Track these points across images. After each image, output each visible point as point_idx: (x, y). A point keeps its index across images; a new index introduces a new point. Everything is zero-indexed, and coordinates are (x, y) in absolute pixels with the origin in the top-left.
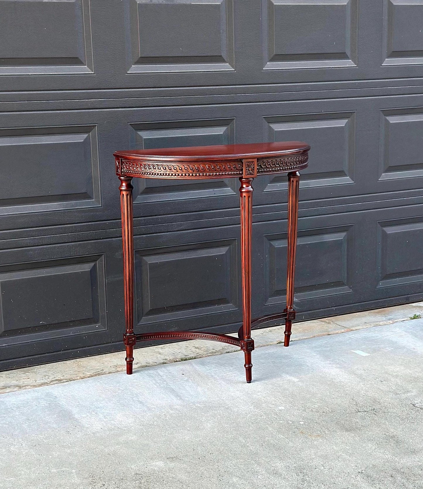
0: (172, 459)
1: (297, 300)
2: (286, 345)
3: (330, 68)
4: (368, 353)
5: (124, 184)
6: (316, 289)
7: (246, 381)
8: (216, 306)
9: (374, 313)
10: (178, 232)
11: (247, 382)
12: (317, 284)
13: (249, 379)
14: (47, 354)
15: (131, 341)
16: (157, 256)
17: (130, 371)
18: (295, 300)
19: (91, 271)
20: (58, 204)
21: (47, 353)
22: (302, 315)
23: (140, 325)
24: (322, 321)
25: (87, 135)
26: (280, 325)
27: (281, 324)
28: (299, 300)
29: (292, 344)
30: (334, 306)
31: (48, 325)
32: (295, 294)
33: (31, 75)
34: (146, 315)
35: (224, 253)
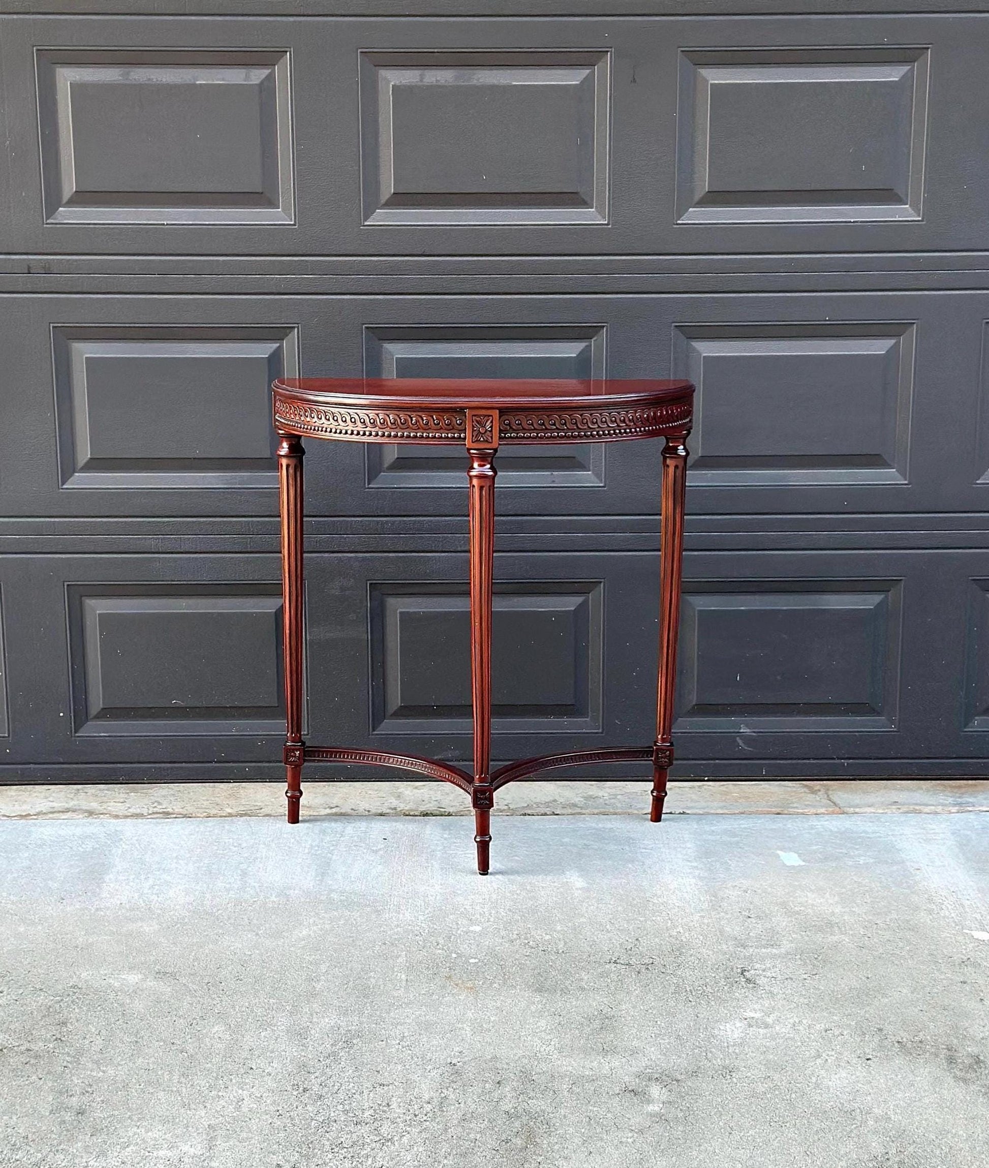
0: (161, 975)
1: (748, 730)
2: (653, 819)
3: (851, 222)
4: (804, 861)
5: (285, 445)
6: (799, 713)
7: (478, 871)
8: (552, 719)
9: (951, 787)
11: (480, 874)
12: (805, 701)
13: (484, 868)
14: (184, 765)
15: (293, 757)
16: (420, 600)
17: (294, 817)
18: (744, 731)
19: (276, 612)
20: (213, 476)
21: (185, 762)
22: (761, 767)
23: (377, 734)
24: (806, 786)
25: (278, 345)
26: (704, 781)
27: (706, 779)
28: (754, 732)
29: (666, 820)
30: (846, 756)
31: (187, 708)
32: (746, 717)
33: (167, 224)
34: (391, 715)
35: (573, 609)
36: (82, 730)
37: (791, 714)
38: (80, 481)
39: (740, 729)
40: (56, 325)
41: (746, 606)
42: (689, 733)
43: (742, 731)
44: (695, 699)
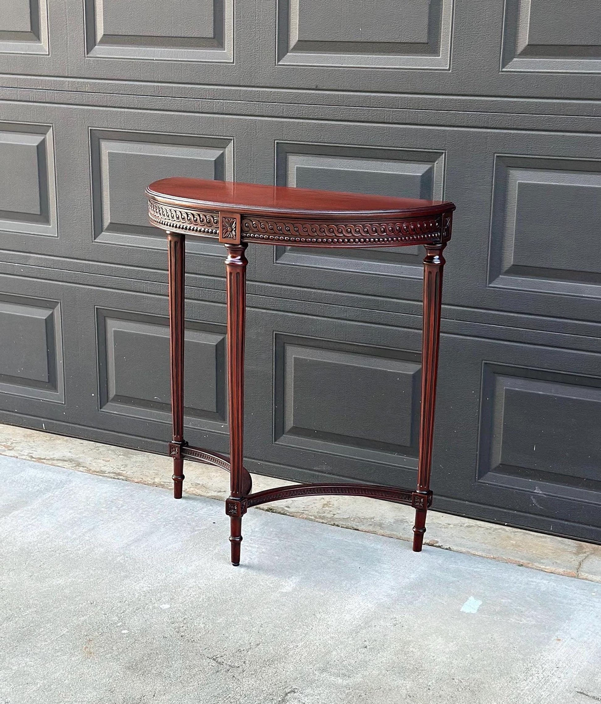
1: (541, 492)
8: (396, 455)
10: (339, 321)
11: (233, 565)
12: (587, 477)
13: (236, 560)
15: (174, 451)
16: (308, 350)
17: (177, 493)
18: (538, 492)
19: (216, 346)
22: (550, 523)
23: (277, 444)
25: (222, 151)
26: (504, 525)
27: (506, 524)
28: (545, 494)
31: (163, 403)
32: (540, 481)
33: (156, 60)
34: (288, 432)
35: (412, 373)
36: (104, 407)
37: (576, 485)
38: (106, 237)
39: (535, 490)
40: (92, 128)
41: (543, 392)
42: (495, 485)
43: (536, 491)
44: (500, 460)
